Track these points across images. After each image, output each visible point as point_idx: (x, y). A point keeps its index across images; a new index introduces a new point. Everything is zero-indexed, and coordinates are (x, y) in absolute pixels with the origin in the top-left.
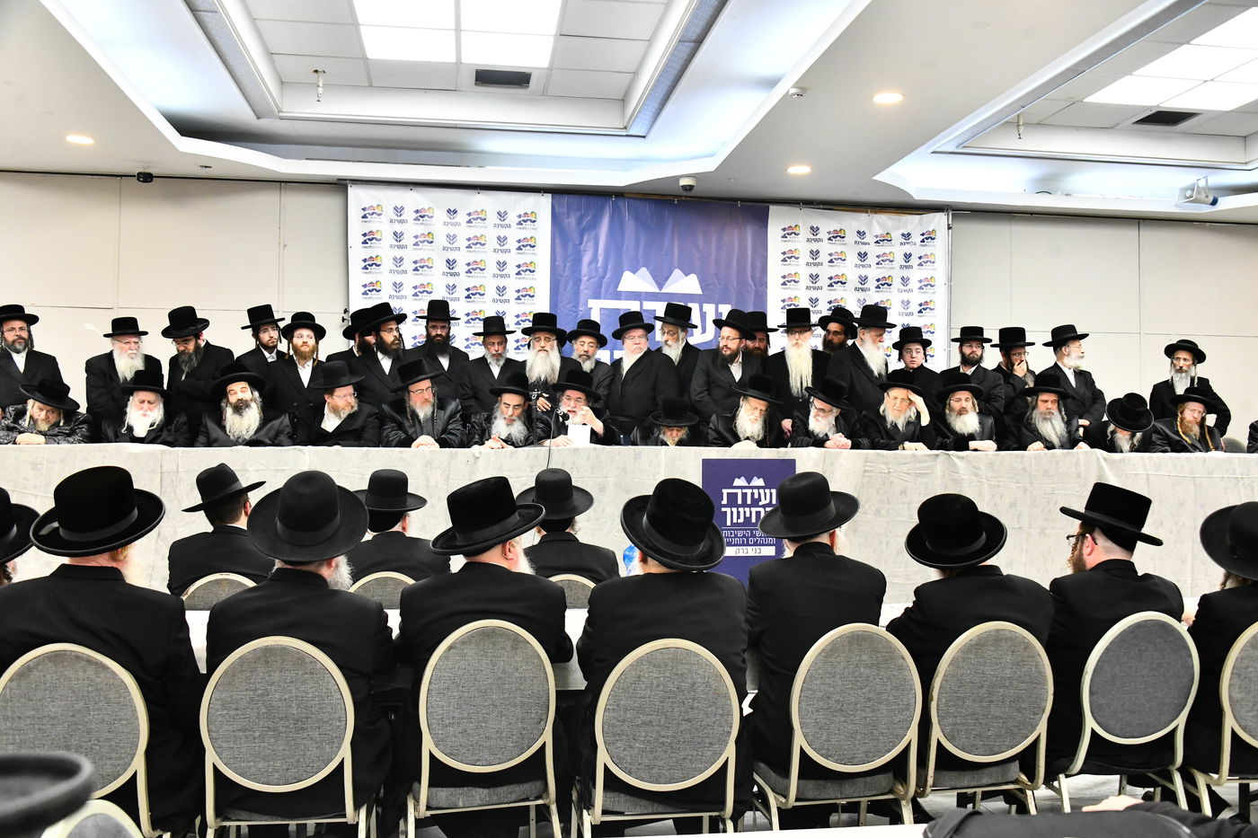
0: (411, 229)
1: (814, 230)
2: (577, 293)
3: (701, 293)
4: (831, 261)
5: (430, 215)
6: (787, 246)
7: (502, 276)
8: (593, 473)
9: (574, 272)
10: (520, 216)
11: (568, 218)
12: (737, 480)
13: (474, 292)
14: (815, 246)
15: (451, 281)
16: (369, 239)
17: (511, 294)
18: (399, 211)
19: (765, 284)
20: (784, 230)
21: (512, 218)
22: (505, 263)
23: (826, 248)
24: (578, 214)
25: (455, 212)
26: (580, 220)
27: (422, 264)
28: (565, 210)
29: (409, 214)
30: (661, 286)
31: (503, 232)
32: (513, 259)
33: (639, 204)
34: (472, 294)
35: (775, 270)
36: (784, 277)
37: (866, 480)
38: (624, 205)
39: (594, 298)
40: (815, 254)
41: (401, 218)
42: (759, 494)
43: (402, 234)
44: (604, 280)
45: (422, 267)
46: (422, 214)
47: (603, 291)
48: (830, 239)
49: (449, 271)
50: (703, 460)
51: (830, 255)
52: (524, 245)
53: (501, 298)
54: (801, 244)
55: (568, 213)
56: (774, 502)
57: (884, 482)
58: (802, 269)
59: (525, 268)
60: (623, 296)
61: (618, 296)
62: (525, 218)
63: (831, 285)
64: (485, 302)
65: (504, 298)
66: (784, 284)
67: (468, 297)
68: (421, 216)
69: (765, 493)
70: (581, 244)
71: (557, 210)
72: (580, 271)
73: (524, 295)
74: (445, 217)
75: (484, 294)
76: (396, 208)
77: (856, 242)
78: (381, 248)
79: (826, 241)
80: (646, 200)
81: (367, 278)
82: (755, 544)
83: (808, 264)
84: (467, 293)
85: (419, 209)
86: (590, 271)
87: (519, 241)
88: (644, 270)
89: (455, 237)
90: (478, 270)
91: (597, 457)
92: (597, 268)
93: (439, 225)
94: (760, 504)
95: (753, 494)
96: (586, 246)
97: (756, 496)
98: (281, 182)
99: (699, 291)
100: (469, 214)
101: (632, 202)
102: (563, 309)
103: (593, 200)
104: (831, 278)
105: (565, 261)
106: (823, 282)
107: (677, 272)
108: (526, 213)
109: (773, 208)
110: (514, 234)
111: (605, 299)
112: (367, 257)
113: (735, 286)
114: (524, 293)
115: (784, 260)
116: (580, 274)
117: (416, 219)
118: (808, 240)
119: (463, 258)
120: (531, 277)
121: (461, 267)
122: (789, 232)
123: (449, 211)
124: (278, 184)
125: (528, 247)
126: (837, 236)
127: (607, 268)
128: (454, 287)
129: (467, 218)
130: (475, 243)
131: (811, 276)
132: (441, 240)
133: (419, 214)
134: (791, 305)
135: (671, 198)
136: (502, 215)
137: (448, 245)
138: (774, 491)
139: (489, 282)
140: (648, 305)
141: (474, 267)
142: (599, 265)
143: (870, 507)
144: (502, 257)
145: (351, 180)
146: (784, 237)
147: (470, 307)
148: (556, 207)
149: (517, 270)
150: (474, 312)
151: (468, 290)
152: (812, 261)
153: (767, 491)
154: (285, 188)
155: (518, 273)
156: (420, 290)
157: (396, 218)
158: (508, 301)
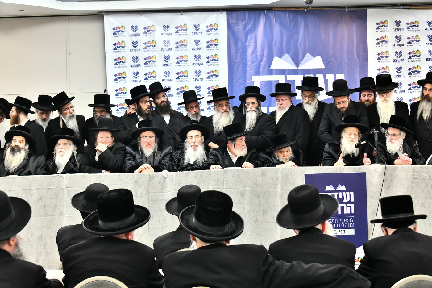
0: (143, 39)
1: (398, 23)
2: (245, 72)
3: (324, 68)
4: (409, 42)
5: (153, 29)
6: (379, 35)
7: (198, 64)
8: (236, 185)
9: (242, 59)
10: (207, 27)
11: (237, 26)
12: (327, 187)
13: (181, 75)
14: (398, 34)
15: (167, 69)
16: (117, 47)
17: (204, 75)
18: (135, 28)
19: (366, 59)
20: (377, 24)
21: (203, 28)
22: (199, 56)
23: (406, 34)
24: (244, 23)
25: (168, 27)
26: (245, 26)
27: (149, 60)
28: (235, 21)
29: (141, 30)
30: (297, 64)
31: (197, 37)
32: (204, 54)
33: (283, 15)
34: (180, 76)
35: (372, 50)
36: (378, 54)
37: (414, 184)
38: (272, 15)
39: (255, 75)
40: (398, 38)
41: (136, 33)
42: (343, 195)
43: (137, 42)
44: (262, 63)
45: (150, 62)
46: (148, 29)
47: (261, 69)
48: (408, 28)
49: (165, 63)
50: (305, 175)
51: (409, 38)
52: (212, 44)
53: (198, 78)
54: (389, 33)
55: (237, 23)
56: (353, 200)
57: (427, 185)
58: (390, 49)
59: (212, 59)
60: (274, 72)
61: (271, 72)
62: (211, 28)
63: (410, 58)
64: (188, 81)
65: (199, 77)
66: (379, 59)
67: (178, 78)
68: (148, 31)
69: (346, 195)
70: (246, 41)
71: (230, 22)
72: (246, 58)
73: (213, 75)
74: (162, 30)
75: (187, 76)
76: (132, 27)
77: (426, 29)
78: (125, 52)
79: (405, 29)
80: (286, 11)
81: (117, 71)
82: (341, 227)
83: (394, 45)
84: (177, 76)
85: (146, 26)
86: (252, 58)
87: (208, 42)
88: (286, 56)
89: (168, 42)
90: (183, 62)
91: (239, 175)
92: (256, 56)
93: (158, 35)
94: (344, 201)
95: (338, 196)
96: (249, 43)
97: (341, 197)
98: (66, 16)
99: (323, 67)
100: (177, 28)
101: (278, 13)
102: (237, 83)
103: (253, 14)
104: (409, 54)
105: (237, 53)
106: (405, 56)
107: (308, 55)
108: (211, 25)
109: (369, 11)
110: (204, 38)
111: (262, 75)
112: (117, 58)
113: (347, 62)
114: (212, 74)
115: (378, 43)
116: (246, 60)
117: (145, 33)
118: (394, 30)
119: (173, 55)
120: (216, 64)
121: (173, 60)
122: (381, 25)
123: (164, 27)
124: (65, 17)
125: (214, 45)
126: (413, 25)
127: (263, 55)
128: (169, 72)
129: (176, 30)
130: (180, 45)
131: (397, 53)
132: (160, 44)
133: (147, 30)
134: (384, 72)
135: (303, 9)
136: (196, 27)
137: (165, 47)
138: (352, 193)
139: (190, 68)
140: (290, 78)
141: (181, 59)
142: (258, 54)
143: (418, 202)
144: (197, 53)
145: (106, 12)
146: (378, 28)
147: (179, 85)
148: (230, 20)
149: (207, 60)
150: (182, 87)
151: (178, 74)
152: (397, 43)
153: (348, 193)
154: (69, 19)
155: (208, 62)
156: (148, 76)
157: (133, 33)
158: (202, 79)
